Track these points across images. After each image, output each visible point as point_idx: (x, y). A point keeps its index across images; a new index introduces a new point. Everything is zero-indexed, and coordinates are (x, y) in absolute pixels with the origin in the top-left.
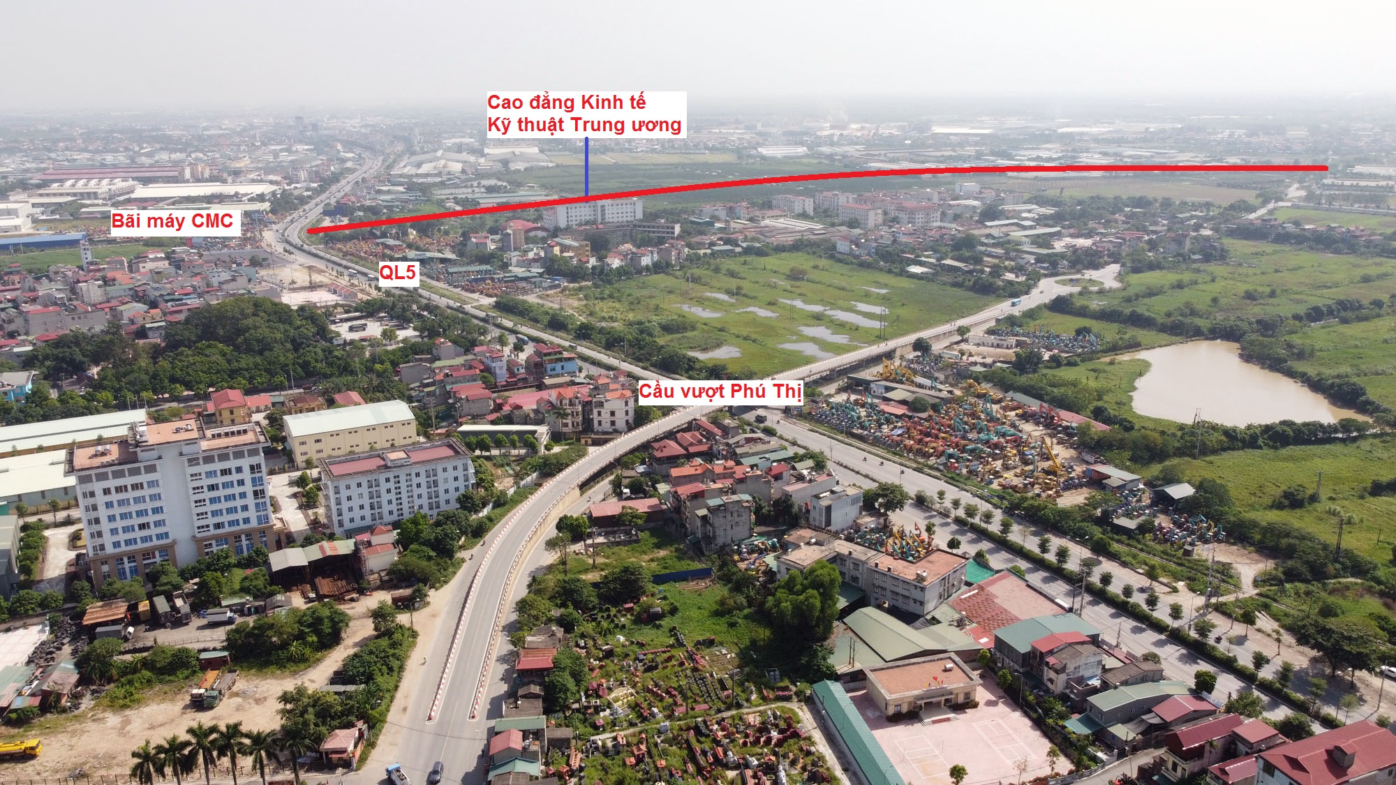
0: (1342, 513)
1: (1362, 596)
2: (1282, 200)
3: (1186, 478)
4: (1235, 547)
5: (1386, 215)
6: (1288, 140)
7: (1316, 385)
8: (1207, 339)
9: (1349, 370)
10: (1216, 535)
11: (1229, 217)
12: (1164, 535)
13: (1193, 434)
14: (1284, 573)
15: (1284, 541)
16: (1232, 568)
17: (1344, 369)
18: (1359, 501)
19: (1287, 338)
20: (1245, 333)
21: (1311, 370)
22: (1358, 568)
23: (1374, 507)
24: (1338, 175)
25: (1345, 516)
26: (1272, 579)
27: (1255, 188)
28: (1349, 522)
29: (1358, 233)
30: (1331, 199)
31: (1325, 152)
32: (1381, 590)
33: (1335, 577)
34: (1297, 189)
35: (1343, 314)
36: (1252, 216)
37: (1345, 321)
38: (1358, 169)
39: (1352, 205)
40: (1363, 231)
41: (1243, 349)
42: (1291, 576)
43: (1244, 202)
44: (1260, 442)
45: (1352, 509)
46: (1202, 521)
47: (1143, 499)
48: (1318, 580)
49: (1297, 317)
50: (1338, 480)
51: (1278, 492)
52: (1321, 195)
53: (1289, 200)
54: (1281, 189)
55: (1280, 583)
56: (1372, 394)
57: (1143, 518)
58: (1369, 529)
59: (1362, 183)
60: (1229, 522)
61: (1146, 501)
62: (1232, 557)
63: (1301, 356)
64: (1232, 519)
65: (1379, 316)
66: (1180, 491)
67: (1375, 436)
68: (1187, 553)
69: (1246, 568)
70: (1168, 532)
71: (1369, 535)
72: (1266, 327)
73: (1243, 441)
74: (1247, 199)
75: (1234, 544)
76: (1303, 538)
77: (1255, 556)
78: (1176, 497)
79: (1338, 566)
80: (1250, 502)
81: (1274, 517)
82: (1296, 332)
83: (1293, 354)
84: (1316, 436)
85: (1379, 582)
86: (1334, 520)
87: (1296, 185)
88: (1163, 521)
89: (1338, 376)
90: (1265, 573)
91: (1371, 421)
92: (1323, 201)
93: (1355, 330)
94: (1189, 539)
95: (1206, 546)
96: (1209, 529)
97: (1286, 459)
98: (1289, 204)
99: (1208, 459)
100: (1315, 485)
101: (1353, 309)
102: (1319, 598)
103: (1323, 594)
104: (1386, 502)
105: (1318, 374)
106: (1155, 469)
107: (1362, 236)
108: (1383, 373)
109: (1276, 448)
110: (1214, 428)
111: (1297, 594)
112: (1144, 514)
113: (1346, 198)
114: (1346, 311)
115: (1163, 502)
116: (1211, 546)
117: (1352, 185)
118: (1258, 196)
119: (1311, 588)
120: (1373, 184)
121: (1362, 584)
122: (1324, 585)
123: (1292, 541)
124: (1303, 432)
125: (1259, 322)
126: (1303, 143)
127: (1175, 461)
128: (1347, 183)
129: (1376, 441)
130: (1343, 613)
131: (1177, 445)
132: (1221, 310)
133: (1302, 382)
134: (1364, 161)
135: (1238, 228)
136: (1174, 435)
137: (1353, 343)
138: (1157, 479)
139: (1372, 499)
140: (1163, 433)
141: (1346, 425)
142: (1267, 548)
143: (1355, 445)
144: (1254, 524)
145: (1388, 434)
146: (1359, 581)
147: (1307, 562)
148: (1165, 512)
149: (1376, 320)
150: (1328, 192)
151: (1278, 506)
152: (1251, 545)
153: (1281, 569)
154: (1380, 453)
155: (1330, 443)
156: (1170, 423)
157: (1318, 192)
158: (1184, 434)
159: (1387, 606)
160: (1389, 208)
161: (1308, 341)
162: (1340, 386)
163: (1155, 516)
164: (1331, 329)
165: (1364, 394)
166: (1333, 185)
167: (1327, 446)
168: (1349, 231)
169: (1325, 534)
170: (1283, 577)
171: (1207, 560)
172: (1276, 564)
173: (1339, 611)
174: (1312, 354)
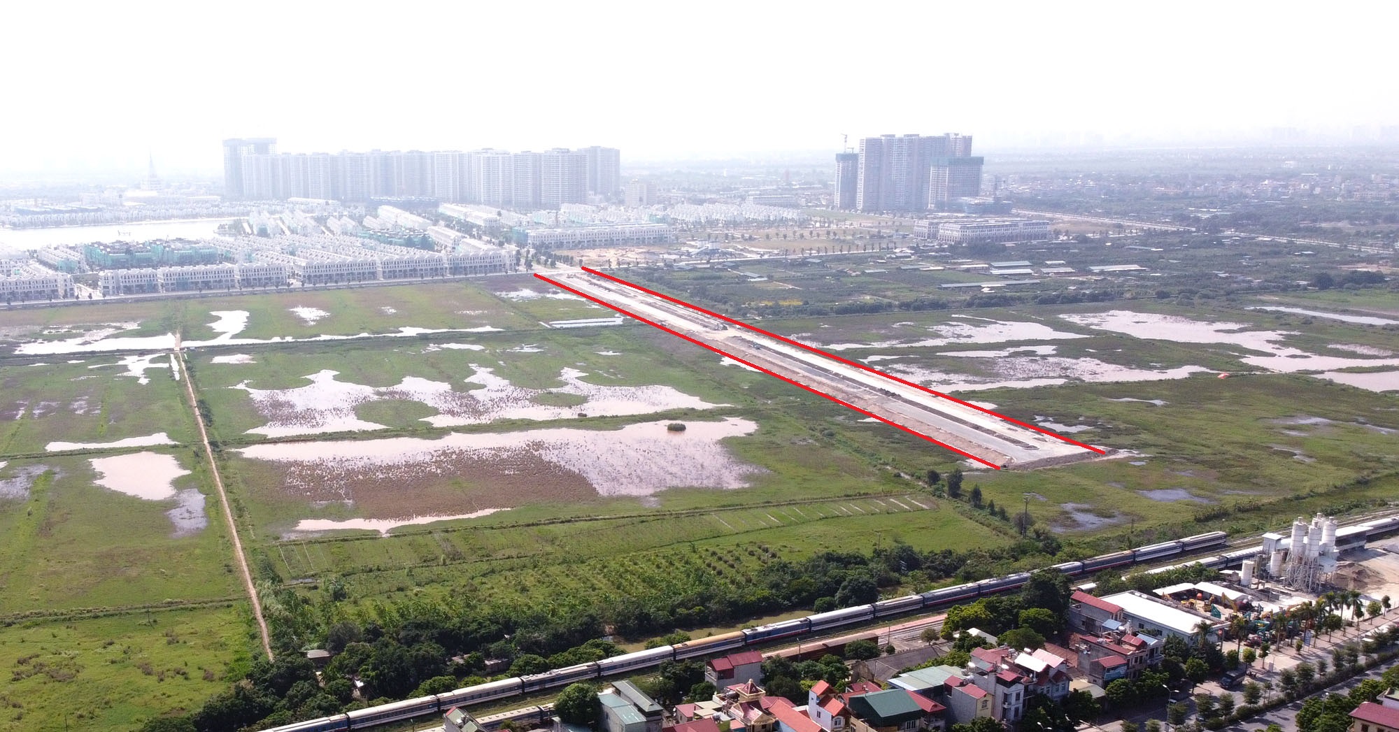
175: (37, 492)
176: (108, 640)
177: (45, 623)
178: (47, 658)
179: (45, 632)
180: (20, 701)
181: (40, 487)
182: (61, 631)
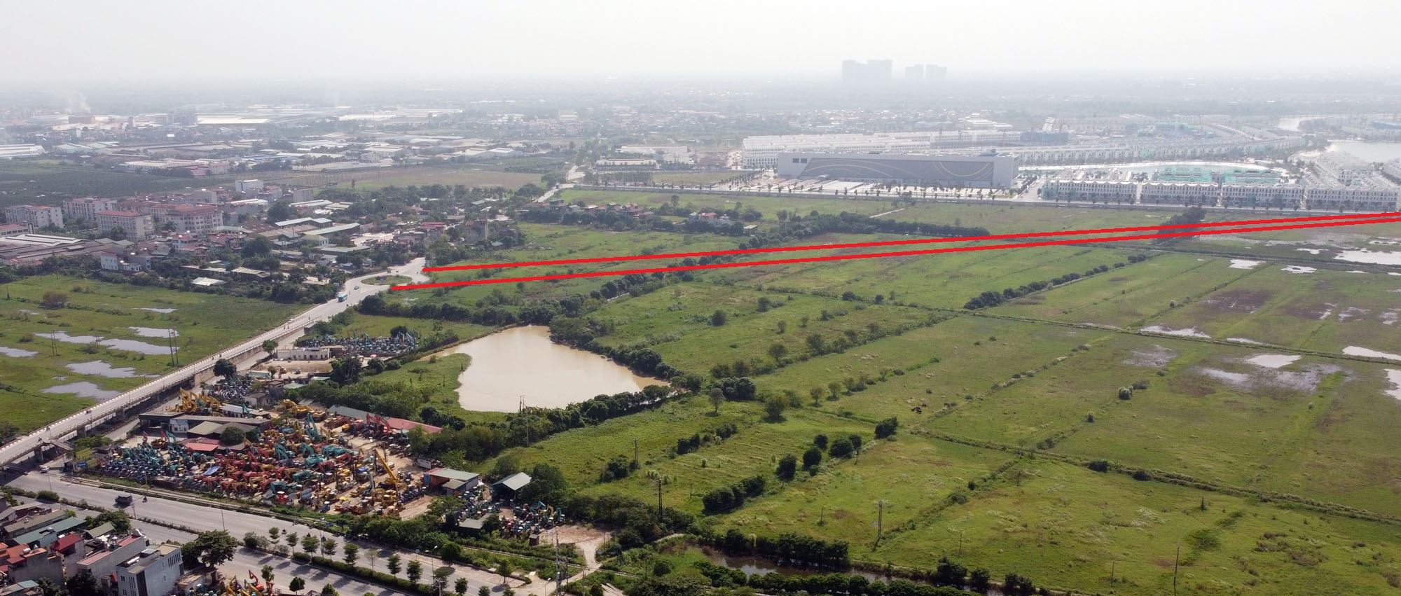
0: (659, 476)
1: (685, 548)
2: (563, 182)
3: (521, 468)
4: (575, 527)
5: (653, 191)
6: (561, 123)
7: (620, 358)
8: (519, 325)
9: (645, 340)
10: (556, 518)
11: (521, 202)
12: (510, 529)
13: (521, 422)
14: (620, 542)
15: (616, 512)
16: (575, 548)
17: (641, 340)
18: (670, 461)
19: (589, 316)
20: (552, 316)
21: (614, 344)
22: (679, 523)
23: (682, 464)
24: (609, 156)
25: (662, 477)
26: (611, 551)
27: (540, 172)
28: (666, 483)
29: (633, 210)
30: (607, 179)
31: (594, 134)
32: (700, 539)
33: (662, 536)
34: (577, 171)
35: (632, 287)
36: (541, 199)
37: (634, 294)
38: (625, 149)
39: (624, 184)
40: (636, 207)
41: (553, 331)
42: (627, 543)
43: (532, 186)
44: (581, 420)
45: (664, 470)
46: (541, 507)
47: (485, 496)
48: (649, 542)
49: (594, 295)
50: (650, 444)
51: (602, 466)
52: (598, 176)
53: (571, 182)
54: (563, 171)
55: (618, 552)
56: (666, 360)
57: (487, 516)
58: (683, 485)
59: (630, 163)
60: (565, 504)
61: (488, 498)
62: (574, 537)
63: (603, 332)
64: (568, 499)
65: (661, 286)
66: (518, 481)
67: (674, 398)
68: (534, 542)
69: (588, 544)
70: (512, 525)
71: (683, 491)
72: (570, 307)
73: (566, 421)
74: (534, 182)
75: (573, 524)
76: (630, 505)
77: (593, 531)
78: (515, 489)
79: (663, 525)
80: (581, 480)
81: (604, 490)
82: (595, 310)
83: (597, 331)
84: (627, 406)
85: (697, 533)
86: (654, 483)
87: (575, 167)
88: (506, 515)
89: (637, 347)
90: (604, 546)
91: (669, 385)
92: (600, 182)
93: (643, 302)
94: (533, 528)
95: (550, 531)
96: (549, 515)
97: (606, 433)
98: (571, 186)
99: (537, 444)
100: (633, 453)
101: (640, 283)
102: (652, 559)
103: (655, 555)
104: (692, 458)
105: (620, 348)
106: (491, 464)
107: (637, 213)
108: (672, 339)
109: (596, 424)
110: (539, 413)
111: (634, 559)
112: (487, 511)
113: (618, 177)
114: (634, 283)
115: (503, 496)
116: (553, 530)
117: (621, 165)
118: (543, 179)
119: (645, 551)
120: (638, 163)
121: (684, 537)
122: (655, 545)
123: (623, 510)
124: (616, 405)
125: (563, 303)
126: (575, 126)
127: (509, 452)
128: (618, 163)
129: (676, 403)
130: (673, 568)
131: (508, 435)
132: (529, 295)
133: (608, 357)
134: (628, 141)
135: (531, 213)
136: (503, 426)
137: (643, 314)
138: (495, 473)
139: (680, 457)
140: (493, 426)
141: (650, 392)
142: (602, 521)
143: (659, 410)
144: (588, 501)
145: (684, 395)
146: (681, 535)
147: (637, 528)
148: (507, 505)
149: (659, 290)
150: (603, 173)
151: (605, 479)
152: (589, 521)
153: (617, 539)
154: (680, 414)
155: (639, 411)
156: (498, 415)
157: (595, 173)
158: (512, 423)
159: (707, 553)
160: (655, 186)
161: (607, 317)
162: (639, 356)
163: (498, 512)
164: (624, 303)
165: (660, 361)
166: (606, 165)
167: (638, 414)
168: (625, 208)
169: (647, 497)
170: (619, 546)
171: (552, 545)
172: (612, 535)
173: (670, 567)
174: (612, 329)
175: (1324, 389)
176: (1359, 541)
177: (1300, 508)
178: (1292, 540)
179: (1299, 517)
180: (1257, 569)
181: (1328, 385)
182: (1315, 520)
